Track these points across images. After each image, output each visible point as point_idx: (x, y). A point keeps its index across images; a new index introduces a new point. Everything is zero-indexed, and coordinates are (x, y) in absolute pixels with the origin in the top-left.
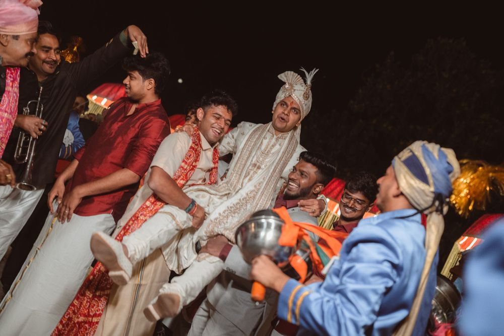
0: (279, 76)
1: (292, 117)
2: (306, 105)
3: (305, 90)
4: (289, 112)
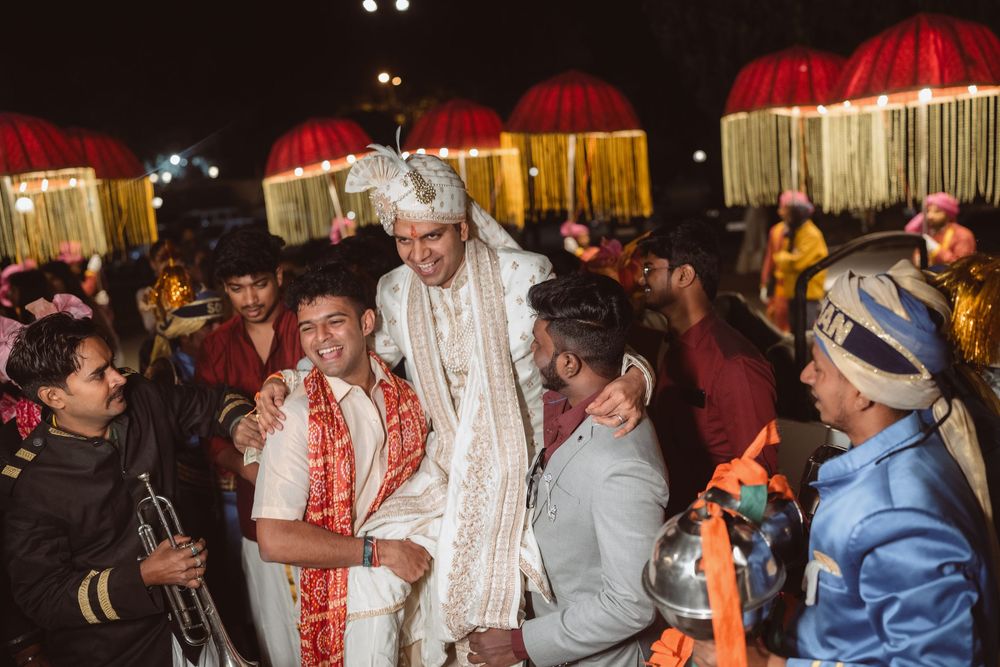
1: (439, 246)
2: (442, 204)
3: (411, 186)
4: (423, 251)
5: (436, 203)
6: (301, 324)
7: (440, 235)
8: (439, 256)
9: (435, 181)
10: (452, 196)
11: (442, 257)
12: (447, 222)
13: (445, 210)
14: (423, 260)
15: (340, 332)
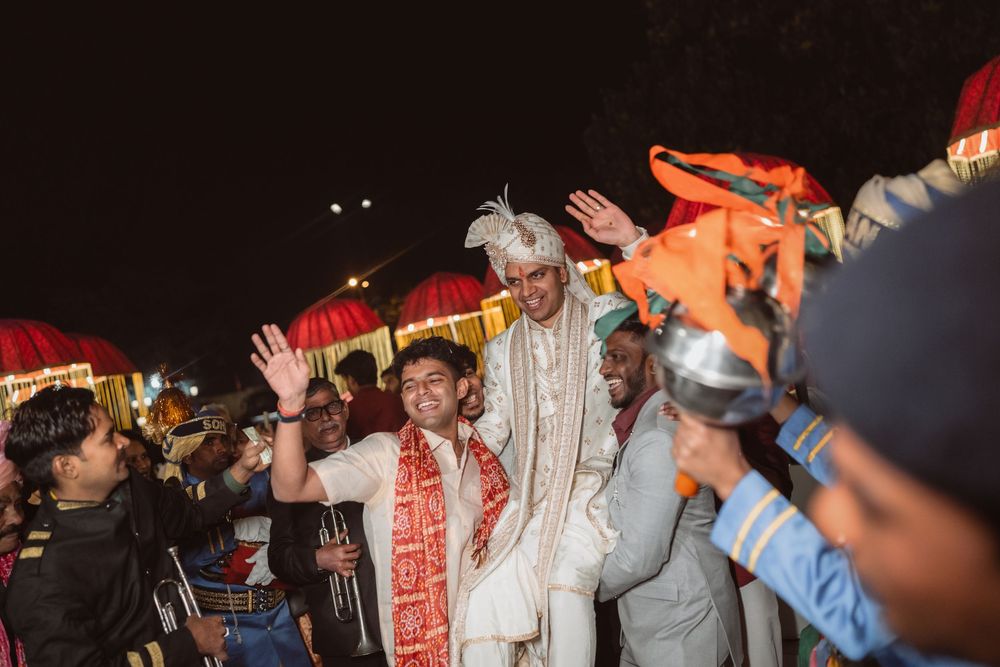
0: (467, 245)
1: (544, 284)
2: (543, 248)
3: (516, 232)
4: (531, 288)
5: (537, 246)
6: (405, 382)
7: (543, 274)
8: (543, 293)
9: (536, 230)
10: (551, 244)
11: (546, 293)
12: (547, 263)
13: (546, 254)
14: (530, 295)
15: (439, 390)
